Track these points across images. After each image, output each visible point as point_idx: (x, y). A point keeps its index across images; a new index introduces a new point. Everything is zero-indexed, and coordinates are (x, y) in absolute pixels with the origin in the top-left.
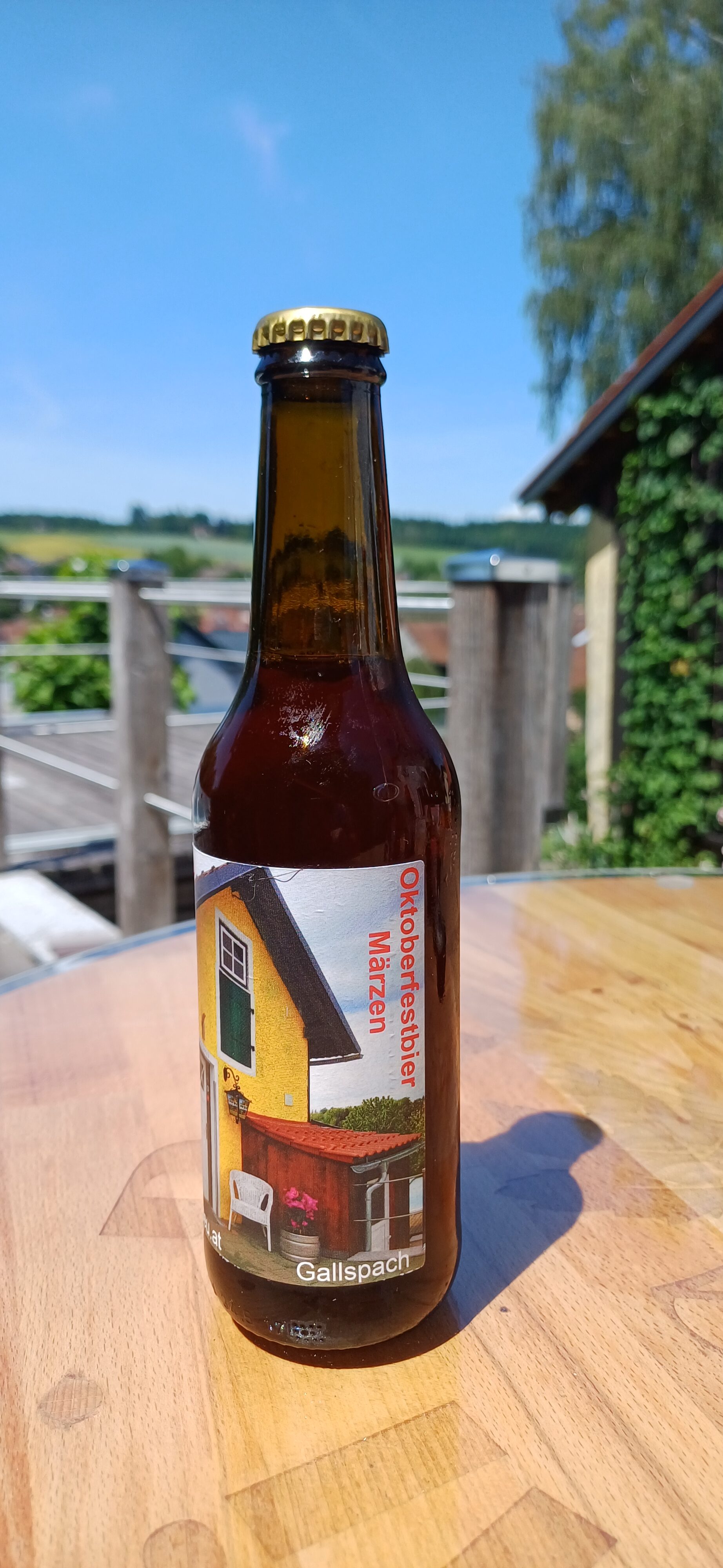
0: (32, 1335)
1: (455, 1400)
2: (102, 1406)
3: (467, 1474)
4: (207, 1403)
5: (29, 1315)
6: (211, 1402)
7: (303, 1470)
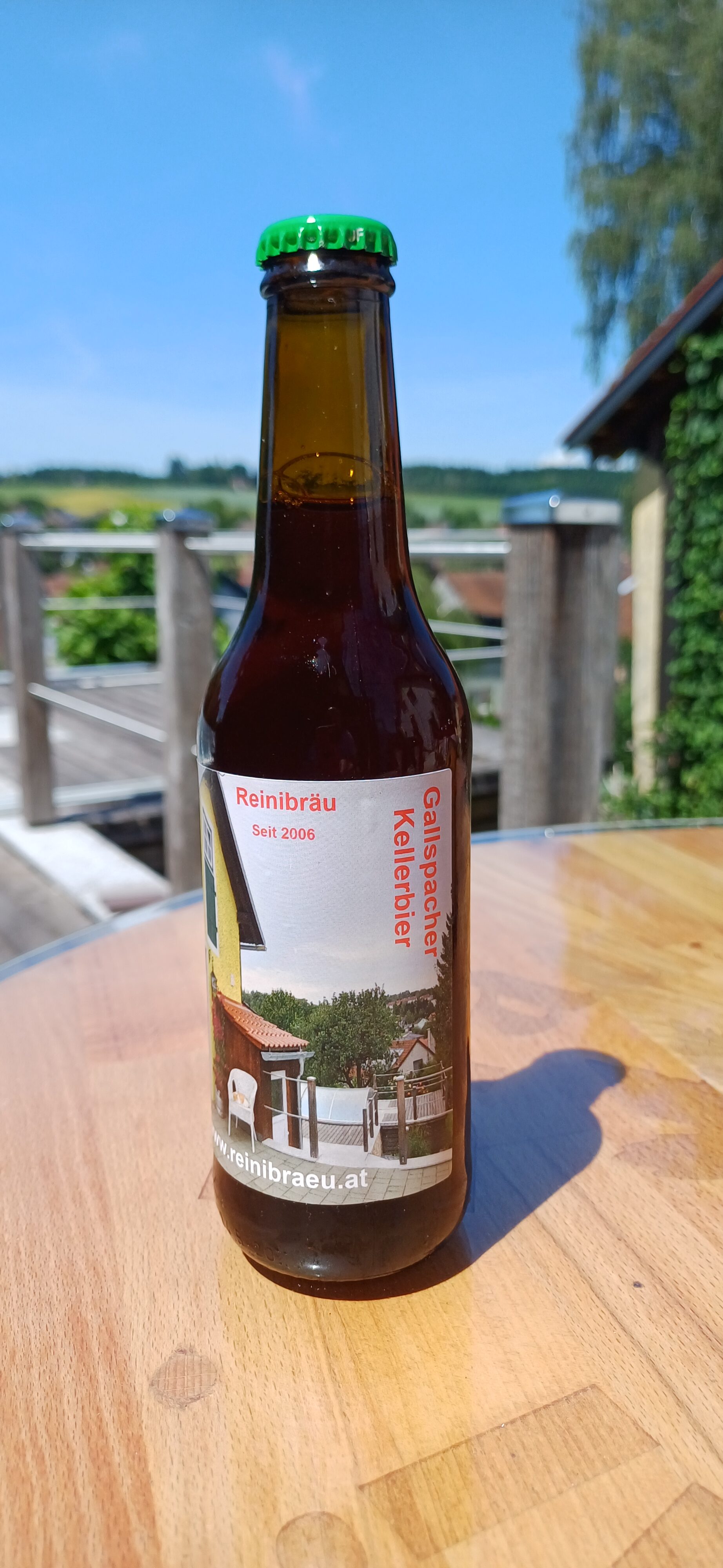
0: (137, 1306)
1: (596, 1384)
2: (217, 1384)
3: (619, 1466)
4: (329, 1383)
5: (132, 1285)
6: (332, 1381)
7: (439, 1458)
